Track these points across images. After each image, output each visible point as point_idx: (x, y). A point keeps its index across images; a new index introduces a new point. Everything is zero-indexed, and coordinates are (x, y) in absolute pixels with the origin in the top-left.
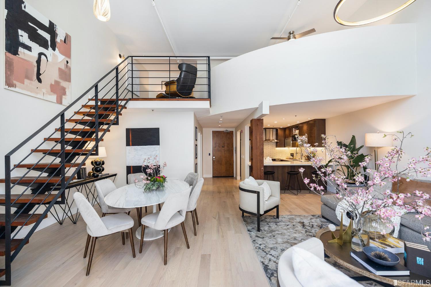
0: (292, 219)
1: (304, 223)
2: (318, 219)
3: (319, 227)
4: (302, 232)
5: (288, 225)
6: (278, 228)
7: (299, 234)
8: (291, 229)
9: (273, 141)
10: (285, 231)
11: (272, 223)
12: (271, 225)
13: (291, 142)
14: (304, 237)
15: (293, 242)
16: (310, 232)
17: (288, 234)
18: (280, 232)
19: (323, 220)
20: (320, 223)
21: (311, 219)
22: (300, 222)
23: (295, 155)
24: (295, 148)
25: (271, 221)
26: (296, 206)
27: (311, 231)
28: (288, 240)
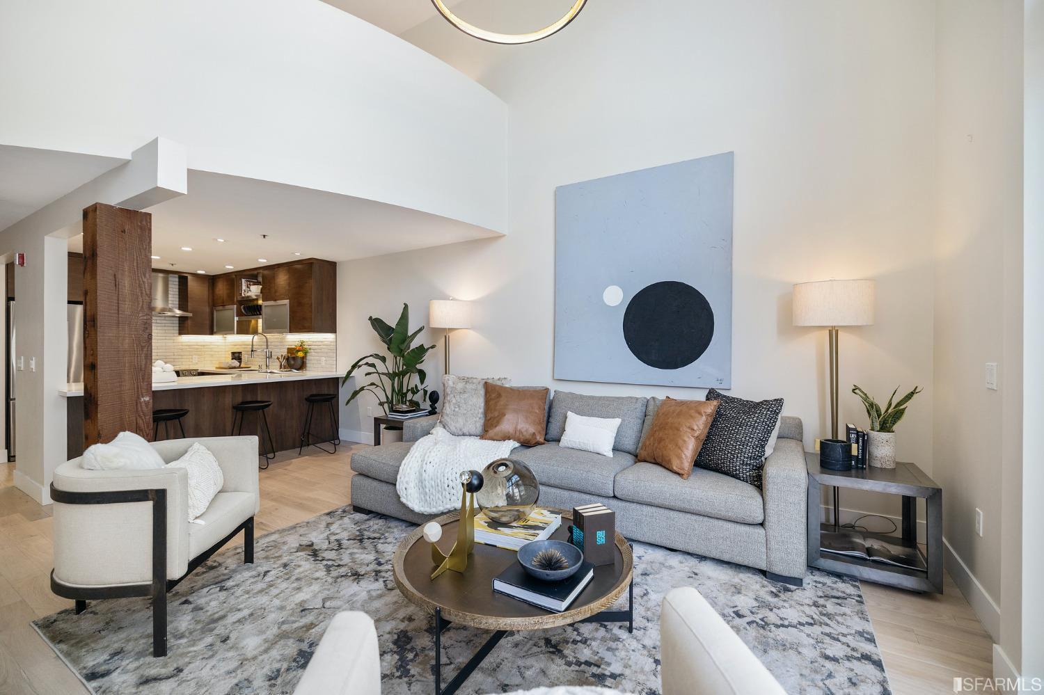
0: (275, 547)
1: (312, 545)
2: (346, 520)
3: (354, 539)
4: (317, 575)
5: (266, 573)
6: (232, 601)
7: (312, 588)
8: (279, 581)
9: (169, 314)
10: (263, 600)
11: (206, 590)
12: (202, 601)
13: (236, 319)
14: (329, 590)
15: (301, 624)
16: (339, 566)
17: (277, 602)
18: (246, 612)
19: (358, 516)
20: (354, 529)
21: (328, 525)
22: (301, 548)
23: (245, 357)
24: (247, 338)
25: (199, 584)
26: (273, 500)
27: (341, 560)
28: (284, 627)
